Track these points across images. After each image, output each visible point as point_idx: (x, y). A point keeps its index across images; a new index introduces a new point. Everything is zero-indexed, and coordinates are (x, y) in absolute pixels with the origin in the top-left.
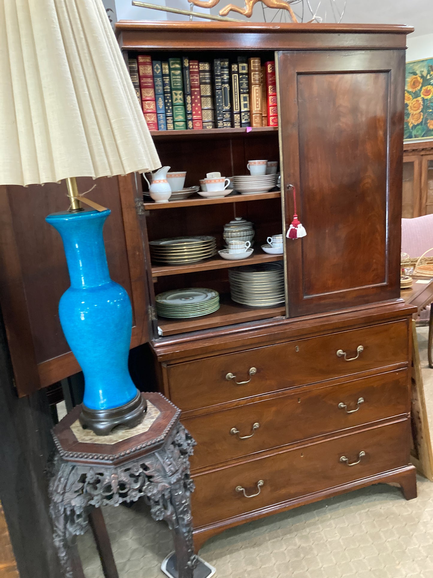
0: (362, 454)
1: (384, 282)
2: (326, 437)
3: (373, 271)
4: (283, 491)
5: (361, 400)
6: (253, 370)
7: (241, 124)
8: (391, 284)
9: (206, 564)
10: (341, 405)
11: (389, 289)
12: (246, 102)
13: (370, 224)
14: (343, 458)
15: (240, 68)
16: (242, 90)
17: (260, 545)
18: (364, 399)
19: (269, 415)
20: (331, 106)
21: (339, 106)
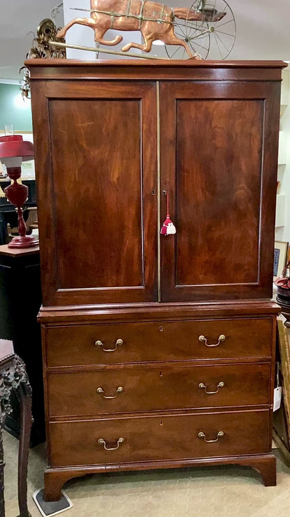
0: (221, 434)
1: (256, 282)
2: (187, 411)
3: (245, 271)
4: (142, 452)
5: (221, 384)
6: (119, 341)
8: (262, 285)
9: (69, 500)
10: (202, 385)
11: (260, 289)
13: (242, 229)
14: (201, 434)
17: (118, 495)
18: (225, 385)
19: (132, 382)
20: (208, 127)
21: (215, 127)
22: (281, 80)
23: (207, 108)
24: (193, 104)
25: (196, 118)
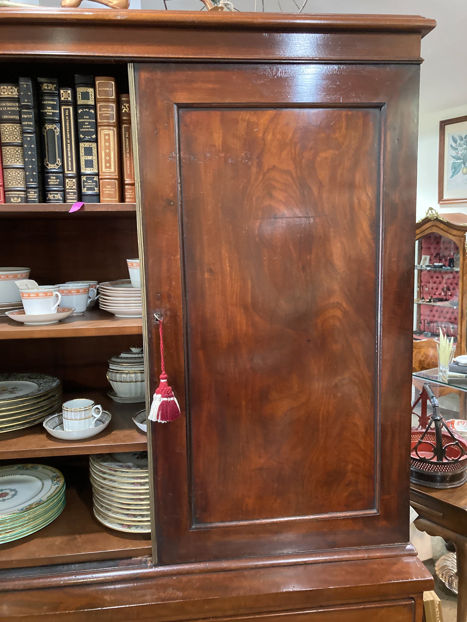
1: (372, 508)
3: (348, 485)
7: (80, 197)
8: (386, 514)
11: (380, 523)
12: (89, 158)
15: (79, 96)
16: (81, 136)
20: (254, 170)
21: (269, 170)
22: (422, 61)
23: (250, 126)
24: (216, 115)
25: (226, 148)
